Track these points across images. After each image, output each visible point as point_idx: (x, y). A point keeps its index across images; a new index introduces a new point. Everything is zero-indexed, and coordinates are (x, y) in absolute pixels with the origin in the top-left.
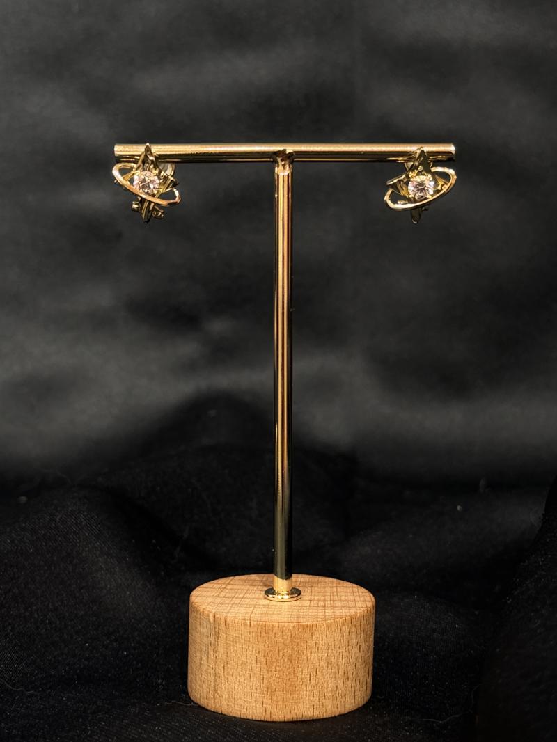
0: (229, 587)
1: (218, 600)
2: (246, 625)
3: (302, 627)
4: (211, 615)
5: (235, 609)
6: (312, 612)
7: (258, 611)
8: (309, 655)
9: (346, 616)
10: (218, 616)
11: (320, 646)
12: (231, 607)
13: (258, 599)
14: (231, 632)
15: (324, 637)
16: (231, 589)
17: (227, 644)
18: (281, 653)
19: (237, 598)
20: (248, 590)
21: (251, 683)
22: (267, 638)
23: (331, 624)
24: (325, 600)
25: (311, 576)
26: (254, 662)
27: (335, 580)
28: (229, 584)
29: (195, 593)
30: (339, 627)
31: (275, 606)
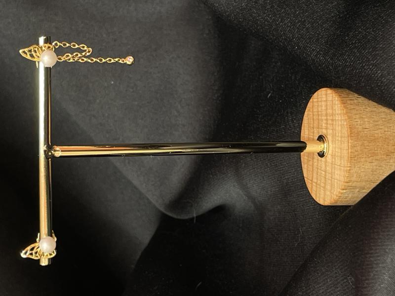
0: (315, 180)
1: (328, 187)
2: (350, 170)
3: (351, 135)
4: (342, 191)
5: (337, 177)
6: (338, 128)
7: (338, 162)
8: (367, 130)
9: (341, 107)
10: (343, 187)
11: (362, 123)
12: (335, 179)
13: (326, 163)
14: (354, 179)
15: (356, 120)
16: (317, 179)
17: (360, 181)
18: (367, 147)
19: (325, 175)
20: (318, 168)
21: (384, 166)
22: (358, 157)
23: (347, 116)
24: (327, 120)
25: (302, 128)
26: (372, 164)
27: (306, 113)
28: (312, 181)
29: (321, 202)
30: (349, 111)
31: (332, 151)
